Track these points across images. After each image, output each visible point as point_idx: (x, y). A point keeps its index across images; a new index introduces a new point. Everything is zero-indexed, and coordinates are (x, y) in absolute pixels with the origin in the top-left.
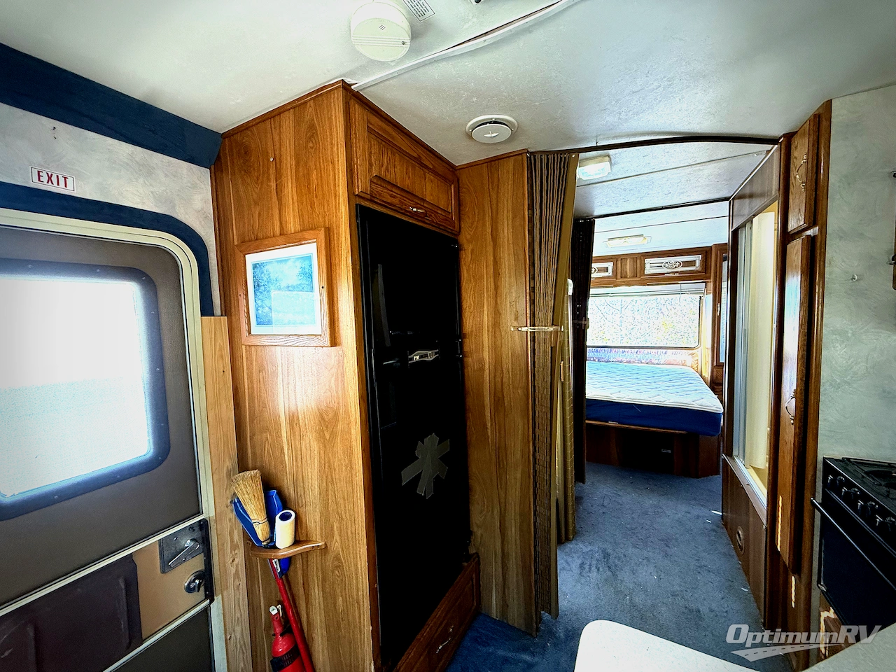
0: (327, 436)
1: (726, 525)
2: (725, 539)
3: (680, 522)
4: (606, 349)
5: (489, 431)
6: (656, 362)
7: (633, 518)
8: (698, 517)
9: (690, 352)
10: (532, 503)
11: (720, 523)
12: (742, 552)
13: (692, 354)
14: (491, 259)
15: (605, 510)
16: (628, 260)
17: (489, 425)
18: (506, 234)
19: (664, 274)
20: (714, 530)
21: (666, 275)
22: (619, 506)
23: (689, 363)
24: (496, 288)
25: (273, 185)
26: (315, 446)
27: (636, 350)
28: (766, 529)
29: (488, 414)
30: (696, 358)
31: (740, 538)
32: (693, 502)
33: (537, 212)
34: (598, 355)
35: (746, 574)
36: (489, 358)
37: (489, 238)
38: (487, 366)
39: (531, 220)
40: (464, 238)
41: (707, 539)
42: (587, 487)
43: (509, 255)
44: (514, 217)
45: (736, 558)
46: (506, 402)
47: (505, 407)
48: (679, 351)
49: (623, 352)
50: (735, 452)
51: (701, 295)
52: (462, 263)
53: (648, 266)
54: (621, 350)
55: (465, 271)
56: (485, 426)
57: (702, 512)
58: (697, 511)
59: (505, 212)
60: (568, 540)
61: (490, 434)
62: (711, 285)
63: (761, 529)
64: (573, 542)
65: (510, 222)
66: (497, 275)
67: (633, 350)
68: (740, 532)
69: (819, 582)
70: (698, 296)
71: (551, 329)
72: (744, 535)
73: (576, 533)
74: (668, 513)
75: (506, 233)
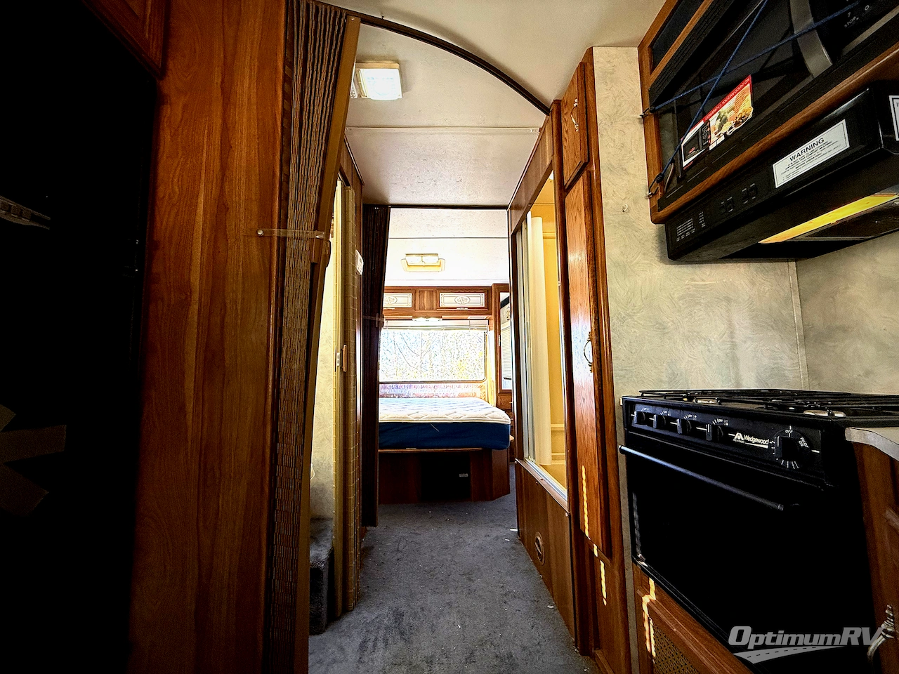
1: (522, 540)
2: (524, 555)
3: (481, 548)
4: (406, 385)
5: (190, 417)
6: (452, 395)
7: (432, 557)
8: (497, 538)
9: (479, 384)
10: (264, 543)
11: (517, 539)
12: (543, 564)
13: (481, 387)
14: (218, 122)
15: (400, 555)
16: (426, 292)
17: (190, 406)
18: (246, 89)
19: (456, 308)
20: (513, 548)
21: (458, 309)
22: (418, 546)
23: (478, 395)
24: (224, 167)
27: (434, 385)
28: (569, 516)
29: (190, 385)
30: (483, 391)
31: (539, 546)
32: (491, 524)
33: (298, 71)
34: (398, 391)
35: (548, 588)
36: (201, 284)
37: (217, 92)
38: (196, 296)
39: (288, 80)
40: (173, 84)
41: (508, 560)
42: (378, 530)
43: (249, 119)
44: (261, 68)
45: (537, 572)
46: (227, 357)
47: (224, 367)
48: (470, 384)
49: (422, 388)
50: (526, 455)
51: (486, 331)
52: (165, 124)
54: (420, 385)
55: (168, 138)
56: (182, 408)
57: (500, 532)
58: (496, 532)
59: (248, 58)
60: (346, 610)
61: (190, 423)
62: (492, 322)
63: (562, 520)
64: (354, 612)
65: (255, 73)
66: (227, 148)
67: (431, 384)
68: (539, 538)
69: (634, 553)
70: (483, 331)
71: (312, 235)
72: (543, 541)
73: (360, 598)
74: (470, 541)
75: (246, 87)
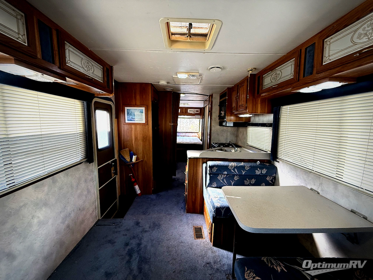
0: (145, 140)
16: (184, 109)
21: (192, 113)
24: (166, 116)
25: (134, 95)
26: (142, 143)
30: (199, 135)
48: (195, 133)
53: (188, 111)
66: (166, 114)
71: (172, 124)
